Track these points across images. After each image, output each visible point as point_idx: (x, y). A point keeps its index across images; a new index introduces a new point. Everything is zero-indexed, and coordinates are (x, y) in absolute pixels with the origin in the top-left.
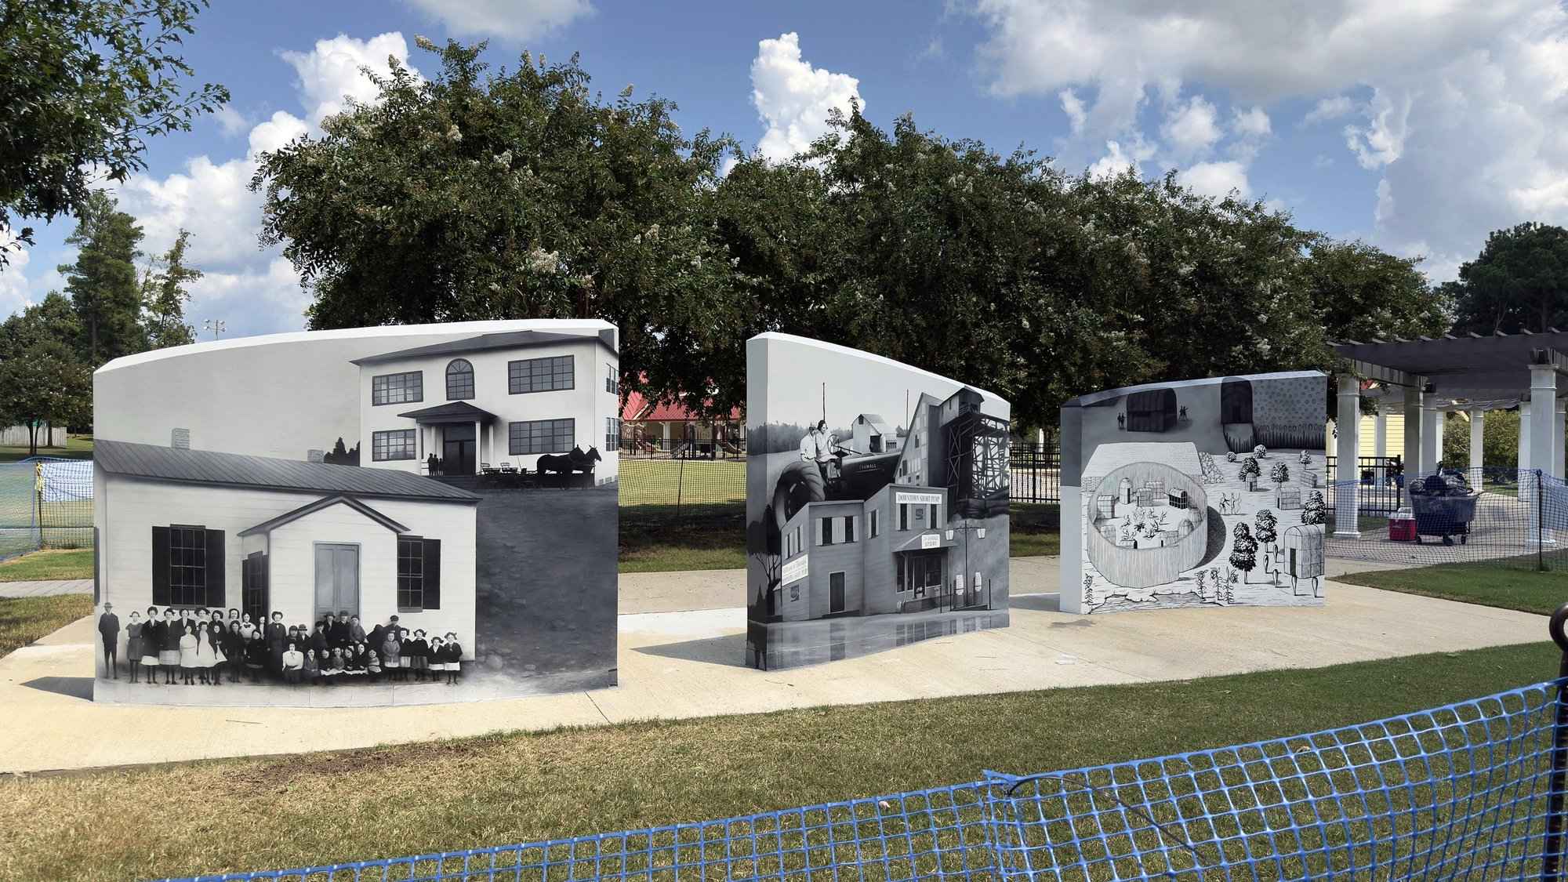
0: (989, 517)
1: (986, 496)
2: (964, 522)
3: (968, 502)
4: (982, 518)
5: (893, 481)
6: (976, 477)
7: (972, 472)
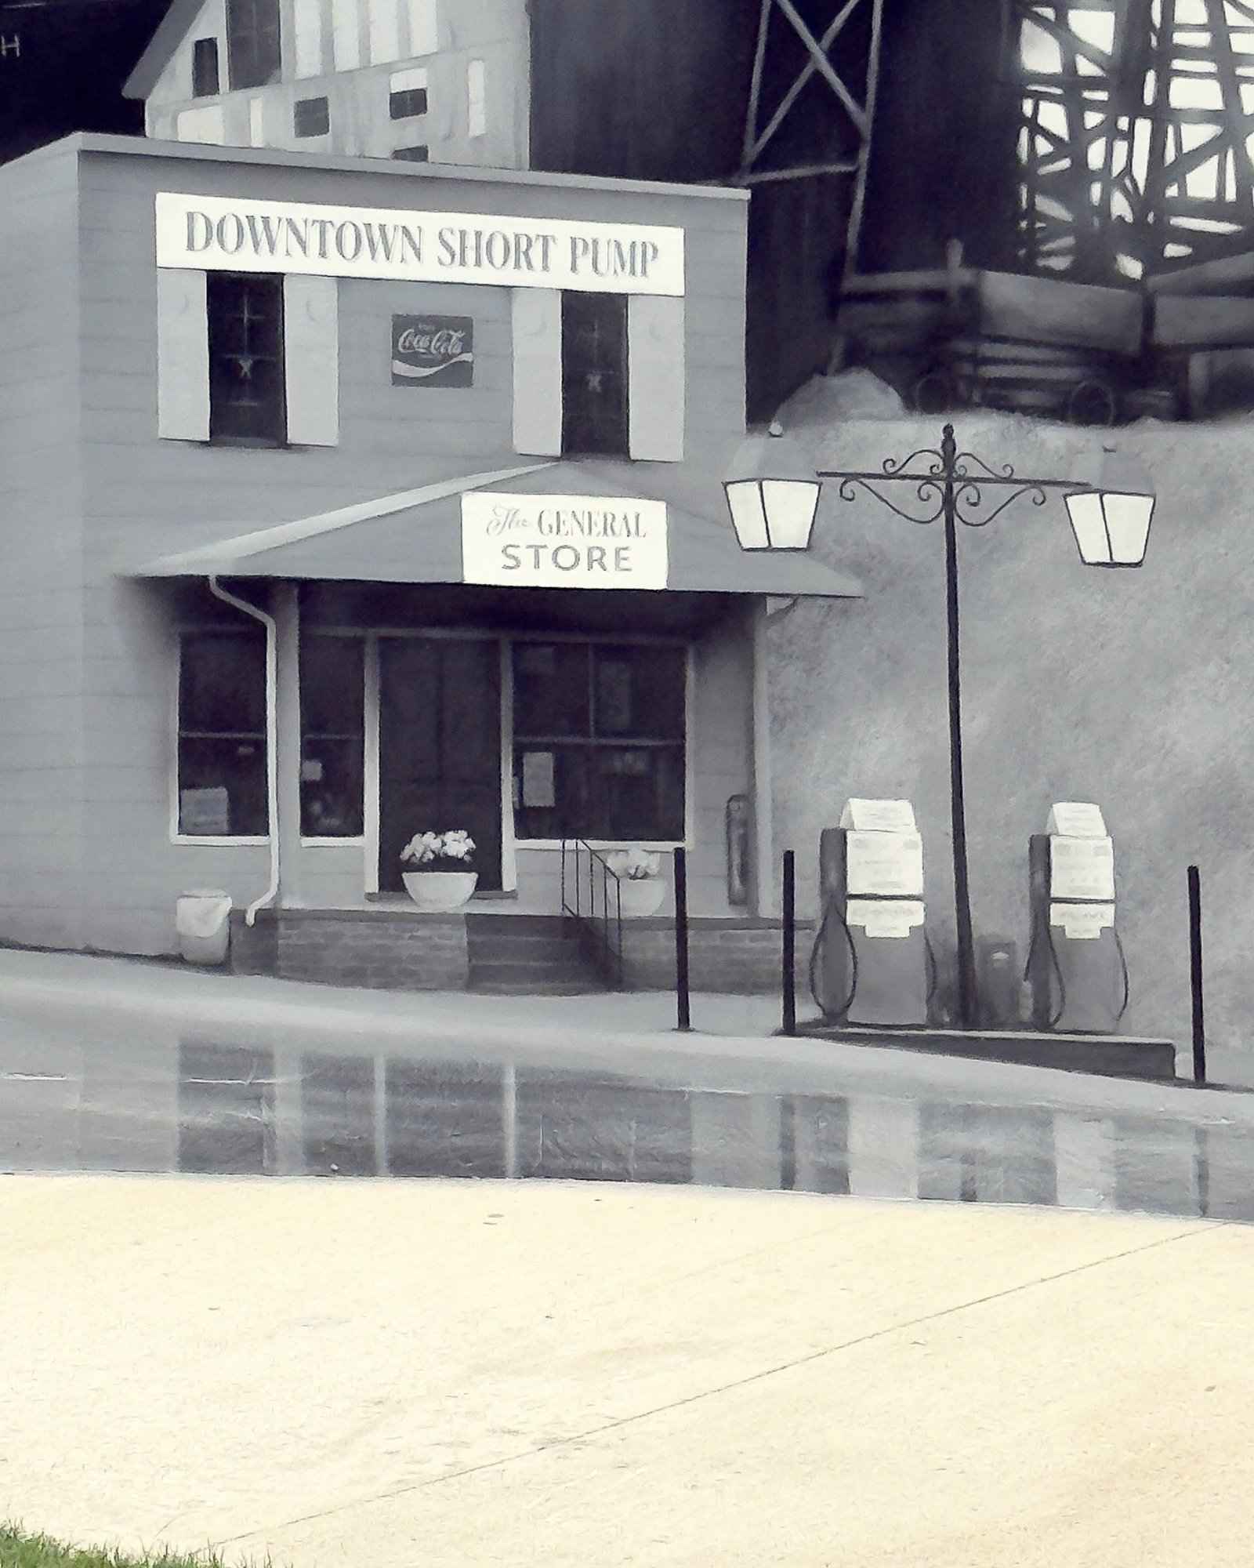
0: (1183, 412)
1: (1155, 262)
2: (927, 431)
3: (971, 294)
4: (1125, 417)
5: (130, 119)
6: (1053, 117)
7: (1019, 85)
